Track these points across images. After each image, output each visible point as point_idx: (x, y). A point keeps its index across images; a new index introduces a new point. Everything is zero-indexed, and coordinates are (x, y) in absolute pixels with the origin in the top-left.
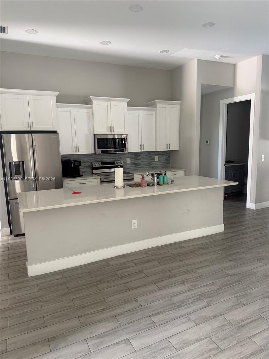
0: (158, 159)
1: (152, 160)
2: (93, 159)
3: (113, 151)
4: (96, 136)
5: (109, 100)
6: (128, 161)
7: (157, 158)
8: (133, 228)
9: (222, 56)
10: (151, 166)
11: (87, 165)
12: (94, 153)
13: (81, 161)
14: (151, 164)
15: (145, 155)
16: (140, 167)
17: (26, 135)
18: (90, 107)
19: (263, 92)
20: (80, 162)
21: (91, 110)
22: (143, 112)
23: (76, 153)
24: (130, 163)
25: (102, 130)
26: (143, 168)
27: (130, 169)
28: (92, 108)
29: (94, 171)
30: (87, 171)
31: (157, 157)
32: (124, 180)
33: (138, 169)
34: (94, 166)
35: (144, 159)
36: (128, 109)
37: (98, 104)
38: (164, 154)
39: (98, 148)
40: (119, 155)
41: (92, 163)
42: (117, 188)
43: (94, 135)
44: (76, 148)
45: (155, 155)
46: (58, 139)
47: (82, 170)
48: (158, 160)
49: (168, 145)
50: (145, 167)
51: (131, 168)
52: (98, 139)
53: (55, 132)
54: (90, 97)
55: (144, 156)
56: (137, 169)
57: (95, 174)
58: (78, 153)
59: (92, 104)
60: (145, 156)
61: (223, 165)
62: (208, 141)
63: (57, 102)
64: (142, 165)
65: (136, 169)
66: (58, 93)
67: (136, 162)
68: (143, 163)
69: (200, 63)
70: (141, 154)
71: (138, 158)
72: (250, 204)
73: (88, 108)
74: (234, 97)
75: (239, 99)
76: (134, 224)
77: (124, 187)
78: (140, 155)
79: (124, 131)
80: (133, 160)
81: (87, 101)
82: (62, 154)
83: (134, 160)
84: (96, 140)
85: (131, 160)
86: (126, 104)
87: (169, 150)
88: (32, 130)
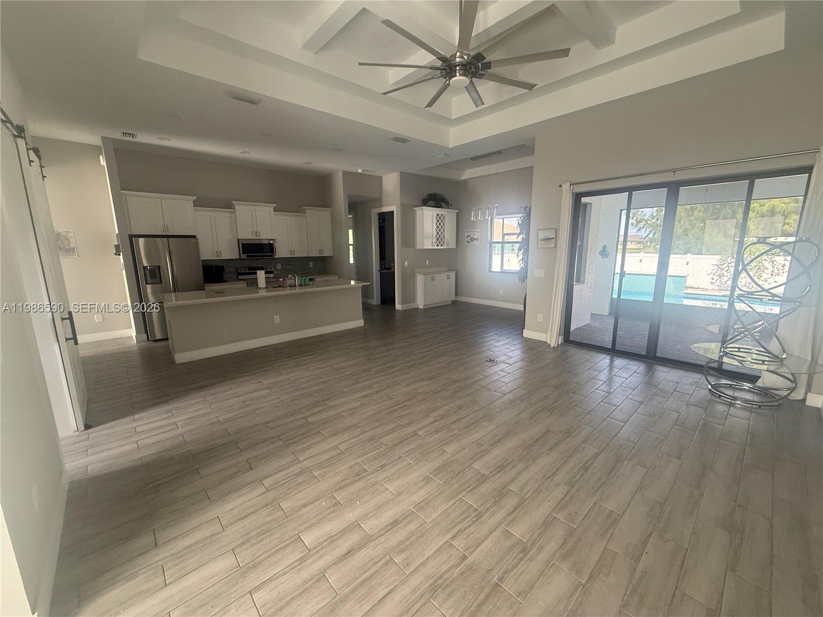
1: (306, 266)
2: (239, 264)
3: (260, 256)
4: (240, 240)
5: (253, 205)
6: (279, 266)
7: (311, 264)
8: (275, 322)
9: (364, 170)
10: (305, 272)
11: (233, 271)
12: (239, 258)
13: (225, 266)
14: (305, 270)
17: (158, 239)
18: (232, 211)
19: (402, 205)
20: (223, 267)
21: (234, 214)
22: (292, 218)
24: (282, 268)
25: (247, 235)
28: (235, 212)
29: (241, 277)
30: (232, 276)
31: (311, 262)
32: (266, 278)
34: (239, 272)
35: (297, 265)
36: (274, 214)
37: (242, 209)
38: (319, 260)
39: (243, 253)
40: (269, 261)
41: (237, 269)
42: (260, 288)
43: (238, 240)
44: (218, 253)
45: (308, 261)
46: (197, 244)
47: (226, 276)
48: (312, 266)
49: (321, 251)
50: (299, 272)
52: (242, 244)
53: (194, 237)
54: (233, 202)
55: (297, 262)
57: (242, 280)
58: (220, 258)
59: (234, 209)
61: (378, 271)
63: (194, 206)
64: (295, 271)
66: (196, 197)
67: (288, 268)
69: (345, 173)
71: (290, 263)
72: (398, 306)
73: (231, 212)
74: (381, 207)
75: (385, 209)
76: (277, 319)
77: (267, 287)
78: (292, 261)
79: (271, 236)
81: (228, 206)
82: (202, 259)
83: (285, 265)
84: (241, 245)
86: (272, 209)
87: (322, 255)
88: (167, 234)
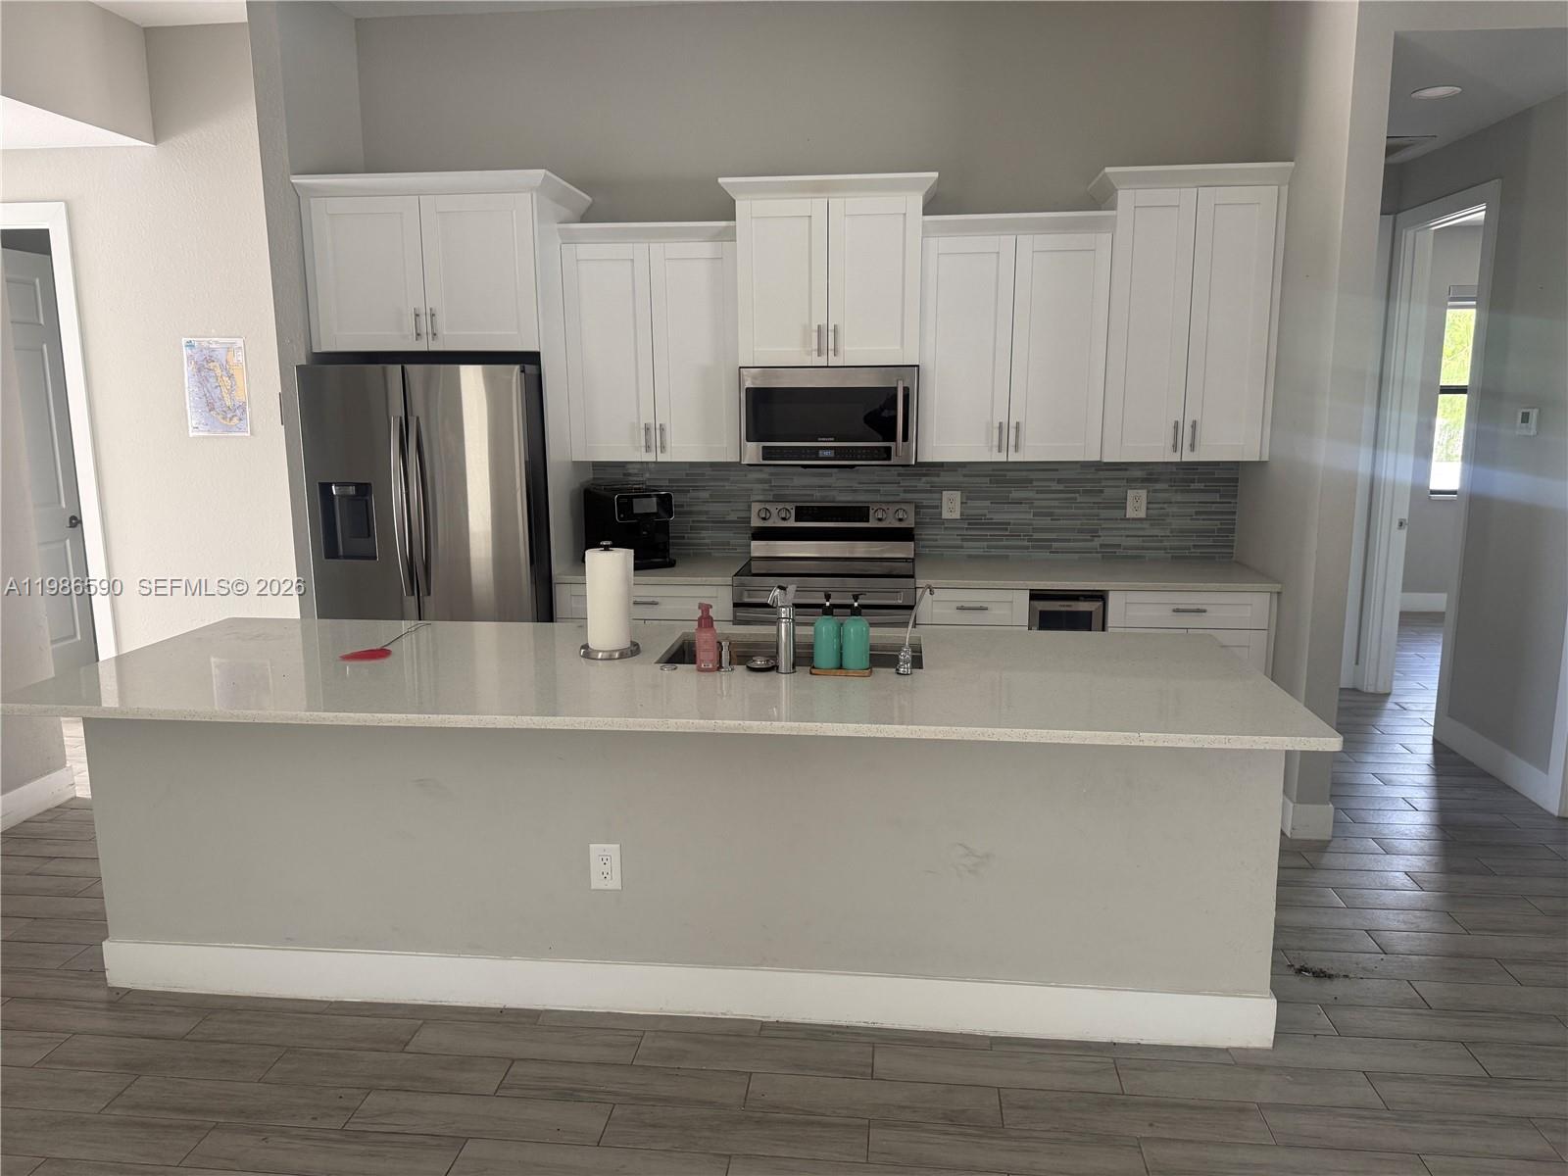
0: (1144, 508)
1: (1105, 514)
2: (766, 486)
3: (827, 453)
4: (743, 376)
5: (819, 189)
6: (952, 506)
7: (1136, 499)
10: (1097, 543)
14: (1094, 533)
15: (1059, 481)
16: (1027, 548)
18: (719, 230)
21: (727, 245)
22: (1025, 240)
23: (650, 458)
24: (964, 517)
26: (1046, 555)
27: (961, 552)
28: (730, 236)
29: (757, 547)
30: (732, 542)
31: (1143, 493)
33: (1010, 552)
34: (755, 522)
35: (1056, 503)
36: (927, 230)
37: (763, 211)
38: (1193, 481)
39: (750, 438)
40: (899, 475)
43: (739, 371)
44: (655, 433)
45: (1124, 483)
48: (1142, 514)
49: (1183, 431)
50: (1055, 544)
51: (965, 544)
52: (749, 391)
53: (531, 358)
54: (723, 179)
55: (1055, 486)
56: (1007, 557)
59: (731, 216)
60: (1061, 487)
62: (1534, 414)
64: (1036, 536)
65: (994, 552)
66: (542, 173)
67: (998, 517)
68: (1046, 522)
70: (1033, 475)
71: (1016, 494)
76: (606, 865)
78: (1031, 481)
79: (898, 347)
80: (980, 506)
83: (987, 503)
85: (970, 503)
86: (917, 203)
